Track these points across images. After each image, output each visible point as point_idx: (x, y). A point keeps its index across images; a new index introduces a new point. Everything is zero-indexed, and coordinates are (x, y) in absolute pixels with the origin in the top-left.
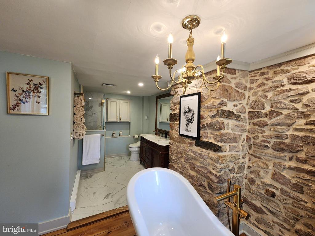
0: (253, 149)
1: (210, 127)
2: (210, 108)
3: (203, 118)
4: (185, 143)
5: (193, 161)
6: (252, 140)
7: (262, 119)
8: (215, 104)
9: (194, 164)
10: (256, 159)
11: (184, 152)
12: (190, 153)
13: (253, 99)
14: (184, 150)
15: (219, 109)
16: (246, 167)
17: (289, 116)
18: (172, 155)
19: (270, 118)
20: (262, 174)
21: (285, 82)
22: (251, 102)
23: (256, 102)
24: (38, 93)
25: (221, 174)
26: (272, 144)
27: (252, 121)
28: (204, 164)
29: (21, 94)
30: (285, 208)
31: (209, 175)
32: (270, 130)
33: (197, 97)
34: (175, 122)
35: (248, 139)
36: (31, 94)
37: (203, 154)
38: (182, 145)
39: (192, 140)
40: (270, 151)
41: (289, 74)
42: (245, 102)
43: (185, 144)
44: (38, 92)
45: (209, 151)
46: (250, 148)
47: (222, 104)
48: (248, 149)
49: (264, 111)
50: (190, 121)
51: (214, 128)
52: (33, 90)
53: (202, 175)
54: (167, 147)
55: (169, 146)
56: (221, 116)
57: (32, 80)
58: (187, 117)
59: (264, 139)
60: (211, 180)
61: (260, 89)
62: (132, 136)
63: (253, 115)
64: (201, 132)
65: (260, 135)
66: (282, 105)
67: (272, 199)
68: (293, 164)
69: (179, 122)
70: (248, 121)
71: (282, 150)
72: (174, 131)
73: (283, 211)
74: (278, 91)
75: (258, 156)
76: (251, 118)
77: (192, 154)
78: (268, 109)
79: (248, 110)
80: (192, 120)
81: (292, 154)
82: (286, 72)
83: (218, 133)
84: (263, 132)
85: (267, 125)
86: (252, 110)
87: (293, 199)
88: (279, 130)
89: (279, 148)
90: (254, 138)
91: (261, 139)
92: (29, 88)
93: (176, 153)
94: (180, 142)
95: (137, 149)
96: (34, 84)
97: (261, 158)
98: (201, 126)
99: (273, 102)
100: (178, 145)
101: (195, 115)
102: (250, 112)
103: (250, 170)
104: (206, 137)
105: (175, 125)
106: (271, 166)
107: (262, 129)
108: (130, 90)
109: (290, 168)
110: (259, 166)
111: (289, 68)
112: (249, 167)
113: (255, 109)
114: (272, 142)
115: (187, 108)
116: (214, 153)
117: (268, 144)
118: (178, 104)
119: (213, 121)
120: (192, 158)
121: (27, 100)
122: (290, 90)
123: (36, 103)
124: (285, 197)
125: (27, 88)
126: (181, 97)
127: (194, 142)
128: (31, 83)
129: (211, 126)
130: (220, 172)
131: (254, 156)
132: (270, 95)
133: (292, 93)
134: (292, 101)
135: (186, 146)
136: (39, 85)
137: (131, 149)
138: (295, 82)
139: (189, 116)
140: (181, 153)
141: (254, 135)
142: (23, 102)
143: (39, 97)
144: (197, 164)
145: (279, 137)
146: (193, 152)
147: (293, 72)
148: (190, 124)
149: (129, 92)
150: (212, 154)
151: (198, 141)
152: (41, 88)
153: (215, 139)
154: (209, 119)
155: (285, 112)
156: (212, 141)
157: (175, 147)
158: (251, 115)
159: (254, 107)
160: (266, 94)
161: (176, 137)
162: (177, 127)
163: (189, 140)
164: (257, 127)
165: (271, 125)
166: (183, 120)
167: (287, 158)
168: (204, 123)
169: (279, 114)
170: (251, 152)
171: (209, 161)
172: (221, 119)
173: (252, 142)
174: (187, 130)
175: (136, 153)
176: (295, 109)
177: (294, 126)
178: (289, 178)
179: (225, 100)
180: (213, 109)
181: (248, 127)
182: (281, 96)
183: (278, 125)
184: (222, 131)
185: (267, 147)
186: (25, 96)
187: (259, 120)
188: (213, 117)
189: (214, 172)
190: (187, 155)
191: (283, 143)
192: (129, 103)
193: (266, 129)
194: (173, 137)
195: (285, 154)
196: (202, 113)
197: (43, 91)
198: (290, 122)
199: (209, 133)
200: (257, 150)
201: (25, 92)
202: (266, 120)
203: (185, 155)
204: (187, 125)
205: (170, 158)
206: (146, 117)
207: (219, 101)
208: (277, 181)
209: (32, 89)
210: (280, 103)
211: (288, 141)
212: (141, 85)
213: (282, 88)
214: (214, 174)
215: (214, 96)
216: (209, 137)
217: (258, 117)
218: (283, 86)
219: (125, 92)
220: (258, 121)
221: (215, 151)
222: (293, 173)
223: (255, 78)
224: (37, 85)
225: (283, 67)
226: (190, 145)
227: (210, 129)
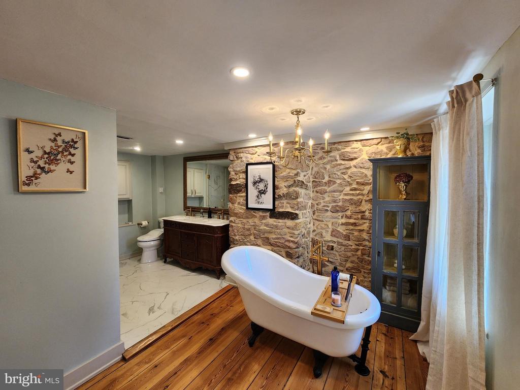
0: (316, 214)
1: (286, 196)
2: (286, 178)
3: (278, 188)
4: (256, 217)
5: (266, 235)
6: (316, 206)
7: (323, 188)
8: (291, 174)
9: (268, 239)
10: (320, 222)
11: (253, 227)
12: (263, 227)
13: (315, 169)
14: (253, 225)
15: (296, 179)
16: (311, 231)
17: (340, 184)
18: (235, 235)
19: (329, 187)
20: (324, 234)
21: (338, 158)
22: (313, 173)
23: (318, 172)
24: (70, 156)
25: (298, 239)
26: (330, 207)
27: (315, 190)
28: (281, 235)
29: (42, 158)
30: (340, 255)
31: (287, 243)
32: (329, 196)
33: (271, 166)
34: (239, 195)
35: (313, 206)
36: (58, 158)
37: (280, 224)
38: (250, 221)
39: (265, 212)
40: (329, 214)
41: (340, 152)
42: (309, 172)
43: (256, 219)
44: (70, 154)
45: (286, 221)
46: (314, 214)
47: (297, 174)
48: (312, 215)
49: (324, 181)
50: (262, 192)
51: (291, 197)
52: (62, 152)
53: (279, 246)
54: (226, 227)
55: (229, 225)
56: (297, 186)
57: (60, 135)
58: (258, 187)
59: (325, 204)
60: (289, 247)
61: (321, 162)
62: (135, 222)
63: (316, 184)
64: (276, 203)
65: (322, 201)
66: (336, 176)
67: (331, 252)
68: (344, 221)
69: (244, 194)
70: (312, 190)
71: (337, 211)
72: (236, 205)
73: (338, 258)
74: (334, 164)
75: (321, 219)
76: (315, 187)
77: (265, 228)
78: (327, 179)
79: (312, 180)
80: (265, 190)
81: (343, 213)
82: (338, 150)
83: (295, 202)
84: (324, 198)
85: (327, 192)
86: (315, 180)
87: (345, 246)
88: (335, 196)
89: (335, 210)
90: (317, 204)
91: (322, 204)
92: (55, 148)
93: (241, 232)
94: (247, 218)
95: (152, 243)
96: (63, 141)
97: (323, 221)
98: (276, 196)
99: (330, 173)
100: (244, 221)
101: (268, 185)
102: (313, 181)
103: (314, 233)
104: (282, 207)
105: (238, 197)
106: (330, 226)
107: (323, 196)
108: (142, 146)
109: (342, 224)
110: (322, 228)
111: (340, 147)
112: (314, 231)
113: (317, 179)
114: (330, 205)
115: (258, 177)
116: (291, 221)
117: (327, 208)
118: (243, 172)
119: (290, 190)
120: (265, 232)
121: (52, 167)
122: (341, 164)
123: (67, 172)
124: (340, 247)
125: (51, 147)
126: (248, 165)
127: (268, 214)
128: (59, 138)
129: (288, 196)
130: (297, 238)
131: (318, 220)
132: (328, 167)
133: (342, 167)
134: (342, 173)
135: (256, 220)
136: (72, 144)
137: (141, 245)
138: (344, 158)
139: (261, 186)
140: (249, 230)
141: (317, 202)
142: (45, 172)
143: (72, 163)
144: (273, 236)
145: (335, 202)
146: (267, 225)
147: (343, 151)
148: (263, 195)
149: (138, 149)
150: (289, 223)
151: (273, 213)
152: (74, 147)
153: (292, 208)
154: (285, 189)
155: (338, 181)
156: (290, 210)
157: (239, 225)
158: (314, 184)
159: (317, 177)
160: (325, 166)
161: (241, 212)
162: (242, 200)
163: (261, 213)
164: (319, 195)
165: (330, 192)
166: (252, 192)
167: (340, 217)
168: (280, 194)
169: (335, 183)
170: (315, 217)
171: (286, 230)
172: (297, 189)
173: (315, 208)
174: (258, 202)
175: (153, 248)
176: (344, 179)
177: (344, 192)
178: (342, 231)
179: (299, 171)
180: (288, 179)
181: (312, 195)
182: (335, 168)
183: (334, 192)
184: (299, 200)
185: (327, 210)
186: (47, 160)
187: (320, 188)
188: (289, 187)
189: (292, 239)
190: (259, 231)
191: (337, 206)
192: (128, 167)
193: (326, 195)
194: (236, 213)
195: (339, 214)
196: (276, 183)
197: (78, 153)
198: (341, 189)
199: (285, 203)
200: (320, 214)
201: (48, 154)
202: (326, 188)
203: (256, 231)
204: (258, 197)
205: (231, 239)
206: (161, 190)
207: (295, 172)
208: (335, 236)
209: (60, 150)
210: (335, 174)
211: (340, 204)
212: (179, 142)
213: (336, 162)
214: (292, 241)
215: (290, 167)
216: (285, 206)
217: (320, 186)
218: (337, 160)
219: (131, 148)
220: (320, 190)
221: (292, 219)
222: (344, 227)
223: (317, 151)
224: (68, 142)
225: (336, 145)
226: (264, 218)
227: (286, 199)
